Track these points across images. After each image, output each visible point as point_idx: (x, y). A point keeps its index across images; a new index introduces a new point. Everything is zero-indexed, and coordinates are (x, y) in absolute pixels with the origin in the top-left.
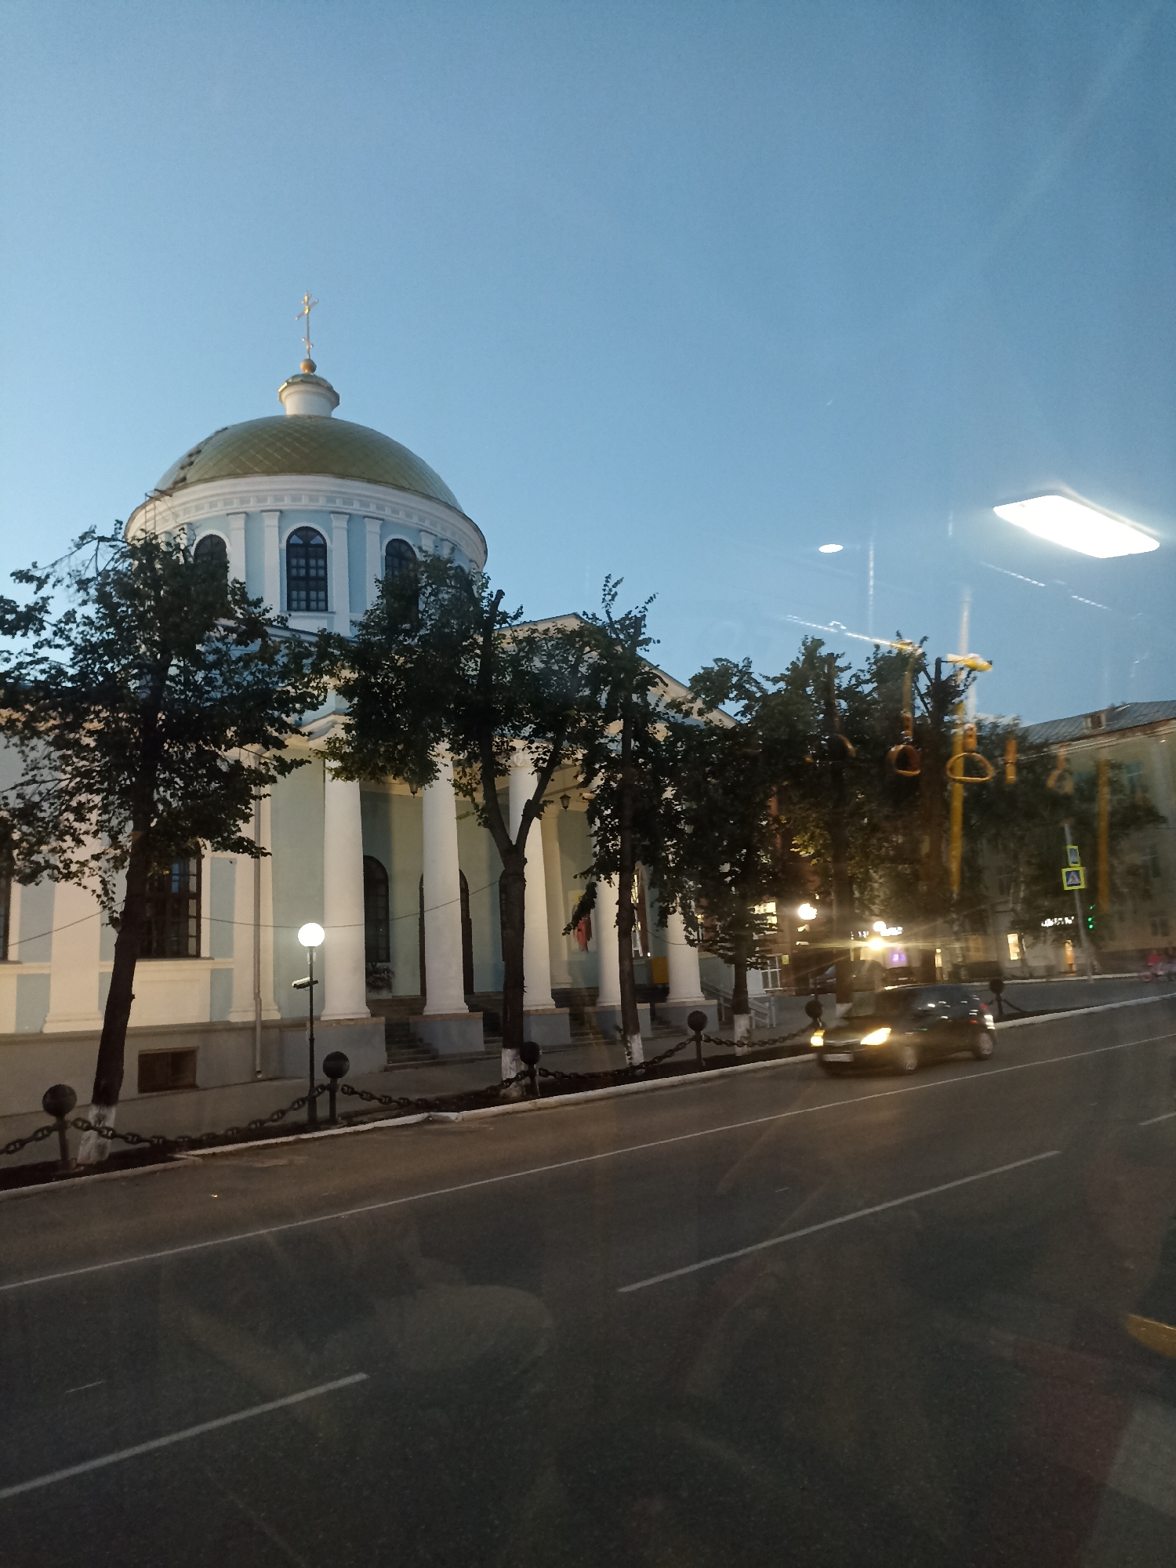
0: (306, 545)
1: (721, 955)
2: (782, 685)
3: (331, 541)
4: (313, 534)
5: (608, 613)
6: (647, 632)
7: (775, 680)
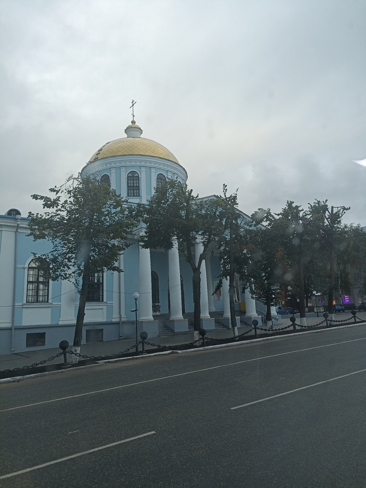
0: (133, 177)
1: (262, 302)
2: (281, 216)
4: (135, 173)
5: (225, 196)
7: (278, 215)
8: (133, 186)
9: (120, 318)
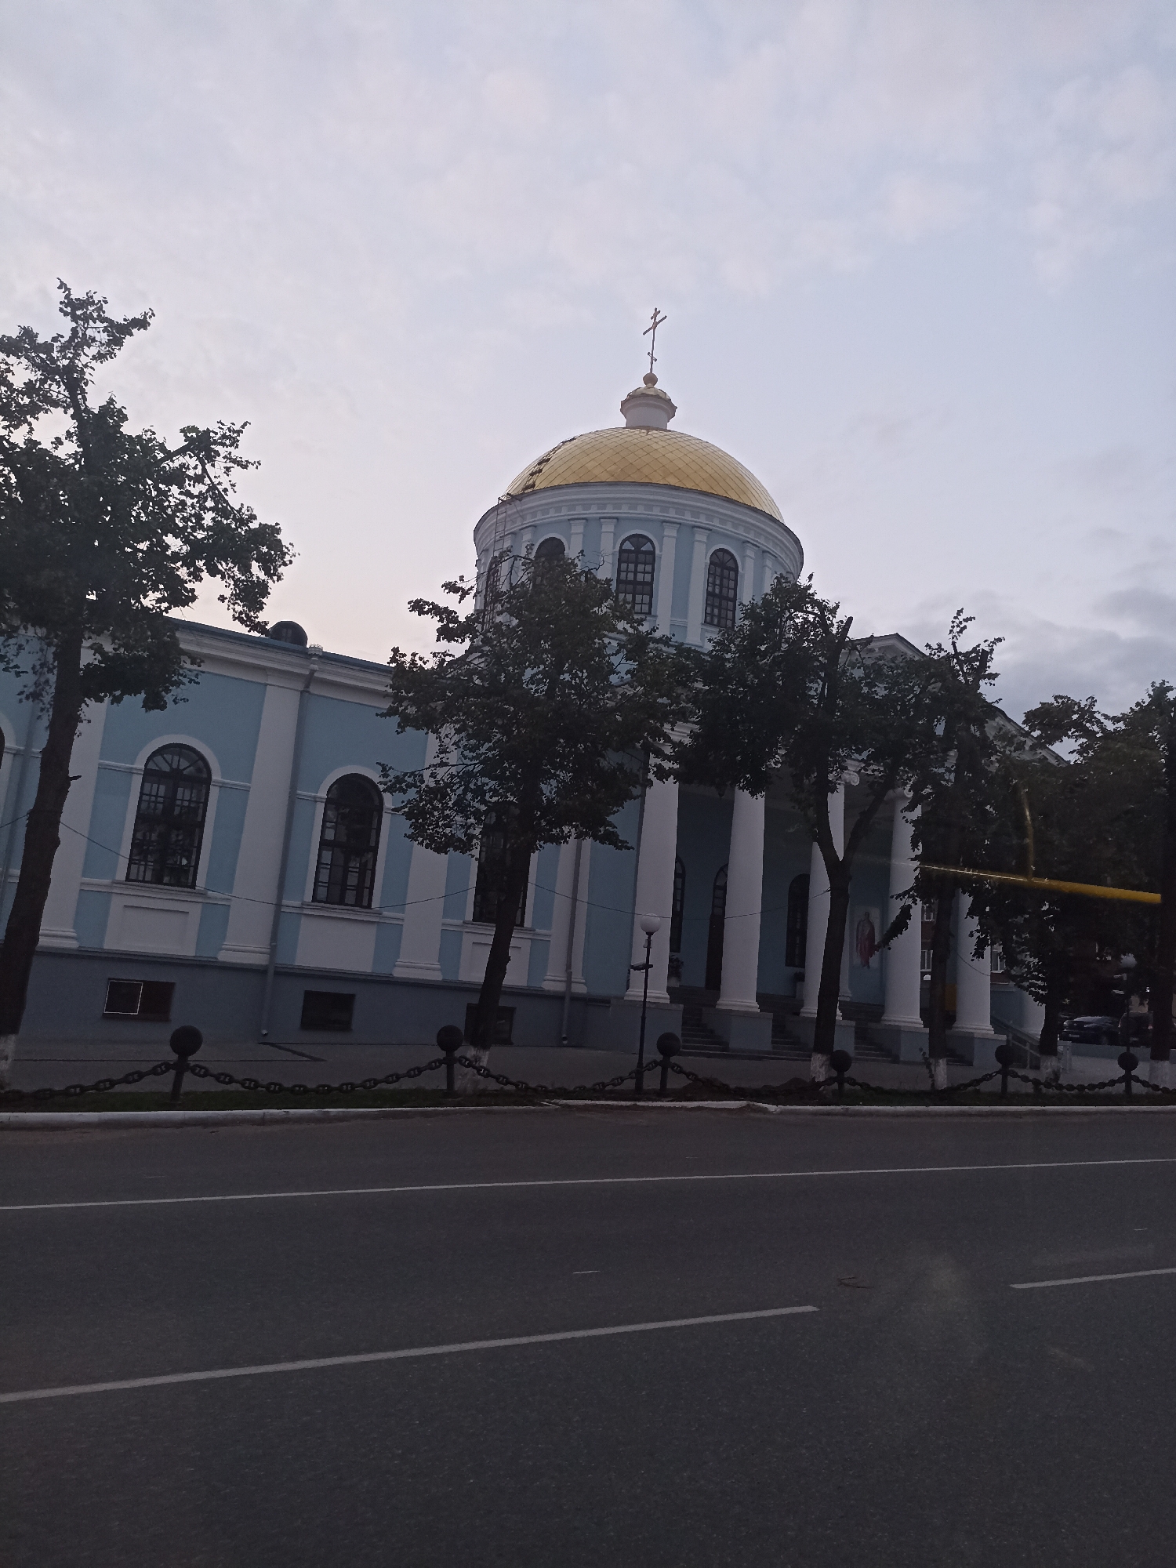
0: (638, 551)
2: (1121, 725)
3: (661, 550)
4: (644, 540)
5: (954, 644)
6: (993, 667)
7: (1116, 720)
8: (635, 582)
9: (569, 982)
